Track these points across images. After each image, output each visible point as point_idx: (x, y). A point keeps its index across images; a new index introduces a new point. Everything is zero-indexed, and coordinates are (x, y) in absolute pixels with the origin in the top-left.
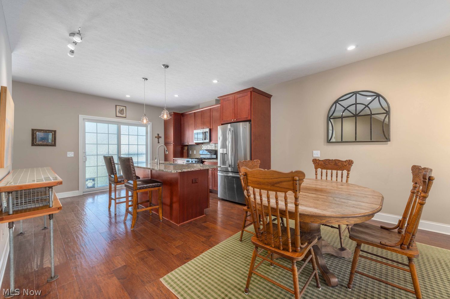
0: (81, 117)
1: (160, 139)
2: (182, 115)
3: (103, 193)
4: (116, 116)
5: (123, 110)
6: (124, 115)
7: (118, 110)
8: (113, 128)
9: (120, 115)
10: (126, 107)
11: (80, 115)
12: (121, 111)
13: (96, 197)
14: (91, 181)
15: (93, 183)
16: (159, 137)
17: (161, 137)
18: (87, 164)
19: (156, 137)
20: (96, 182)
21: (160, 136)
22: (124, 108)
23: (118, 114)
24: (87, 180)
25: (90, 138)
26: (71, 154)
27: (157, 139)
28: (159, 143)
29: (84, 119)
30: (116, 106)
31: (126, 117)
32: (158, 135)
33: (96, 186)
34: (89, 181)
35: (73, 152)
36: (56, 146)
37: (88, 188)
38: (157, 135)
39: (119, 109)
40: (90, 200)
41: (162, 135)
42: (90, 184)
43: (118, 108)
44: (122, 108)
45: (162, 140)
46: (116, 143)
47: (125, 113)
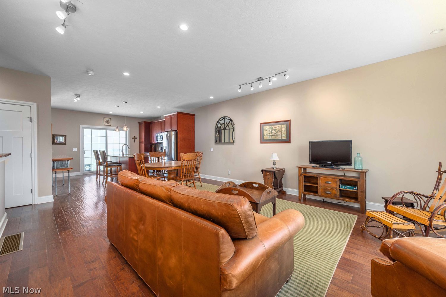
0: (81, 126)
1: (136, 140)
2: (151, 123)
4: (104, 125)
5: (109, 120)
6: (110, 124)
7: (105, 121)
8: (103, 132)
9: (107, 124)
11: (80, 125)
12: (108, 121)
13: (91, 177)
14: (88, 166)
15: (89, 168)
16: (135, 138)
17: (136, 138)
18: (85, 155)
19: (133, 138)
20: (91, 167)
22: (110, 119)
23: (105, 124)
25: (87, 140)
26: (75, 150)
27: (133, 140)
28: (135, 142)
29: (83, 128)
30: (104, 118)
32: (134, 136)
33: (91, 170)
34: (86, 166)
35: (76, 148)
36: (66, 145)
37: (86, 171)
38: (133, 137)
40: (87, 179)
41: (137, 136)
42: (87, 168)
43: (105, 120)
44: (108, 119)
45: (137, 140)
46: (105, 143)
47: (110, 122)
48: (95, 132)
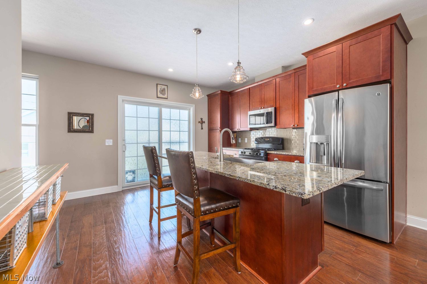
0: (120, 98)
1: (203, 124)
3: (143, 188)
4: (157, 97)
5: (164, 89)
6: (165, 96)
7: (159, 90)
8: (154, 110)
10: (167, 86)
11: (119, 96)
12: (163, 91)
13: (136, 193)
14: (131, 173)
15: (133, 176)
16: (202, 122)
17: (204, 122)
18: (127, 154)
19: (199, 122)
20: (136, 175)
21: (203, 120)
22: (166, 87)
23: (160, 95)
24: (127, 173)
25: (129, 124)
26: (109, 142)
27: (200, 124)
28: (202, 129)
29: (123, 101)
30: (157, 84)
31: (167, 99)
32: (202, 119)
33: (136, 180)
34: (129, 173)
35: (112, 140)
36: (93, 133)
37: (128, 182)
38: (200, 120)
39: (161, 89)
40: (129, 197)
41: (206, 119)
42: (130, 177)
43: (159, 87)
44: (163, 87)
45: (206, 126)
46: (157, 130)
47: (166, 93)
48: (143, 110)
